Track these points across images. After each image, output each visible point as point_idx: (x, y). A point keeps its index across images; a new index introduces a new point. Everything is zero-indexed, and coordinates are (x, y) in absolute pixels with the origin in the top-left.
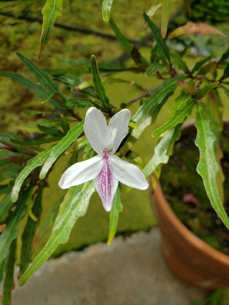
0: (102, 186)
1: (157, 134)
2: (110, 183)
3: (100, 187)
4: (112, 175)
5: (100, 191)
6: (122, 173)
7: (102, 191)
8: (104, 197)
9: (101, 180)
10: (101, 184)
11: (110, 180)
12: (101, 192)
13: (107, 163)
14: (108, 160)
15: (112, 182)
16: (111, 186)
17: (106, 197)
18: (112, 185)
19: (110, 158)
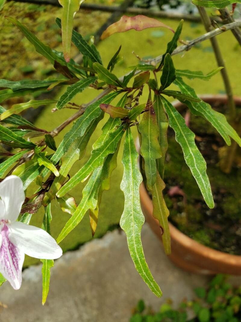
0: (6, 262)
1: (63, 192)
2: (16, 257)
3: (4, 263)
4: (16, 247)
5: (4, 268)
6: (28, 243)
7: (8, 267)
8: (11, 273)
9: (3, 255)
10: (5, 260)
11: (15, 253)
12: (6, 268)
13: (7, 236)
14: (7, 232)
15: (18, 255)
16: (16, 260)
17: (13, 273)
18: (18, 259)
19: (9, 230)
